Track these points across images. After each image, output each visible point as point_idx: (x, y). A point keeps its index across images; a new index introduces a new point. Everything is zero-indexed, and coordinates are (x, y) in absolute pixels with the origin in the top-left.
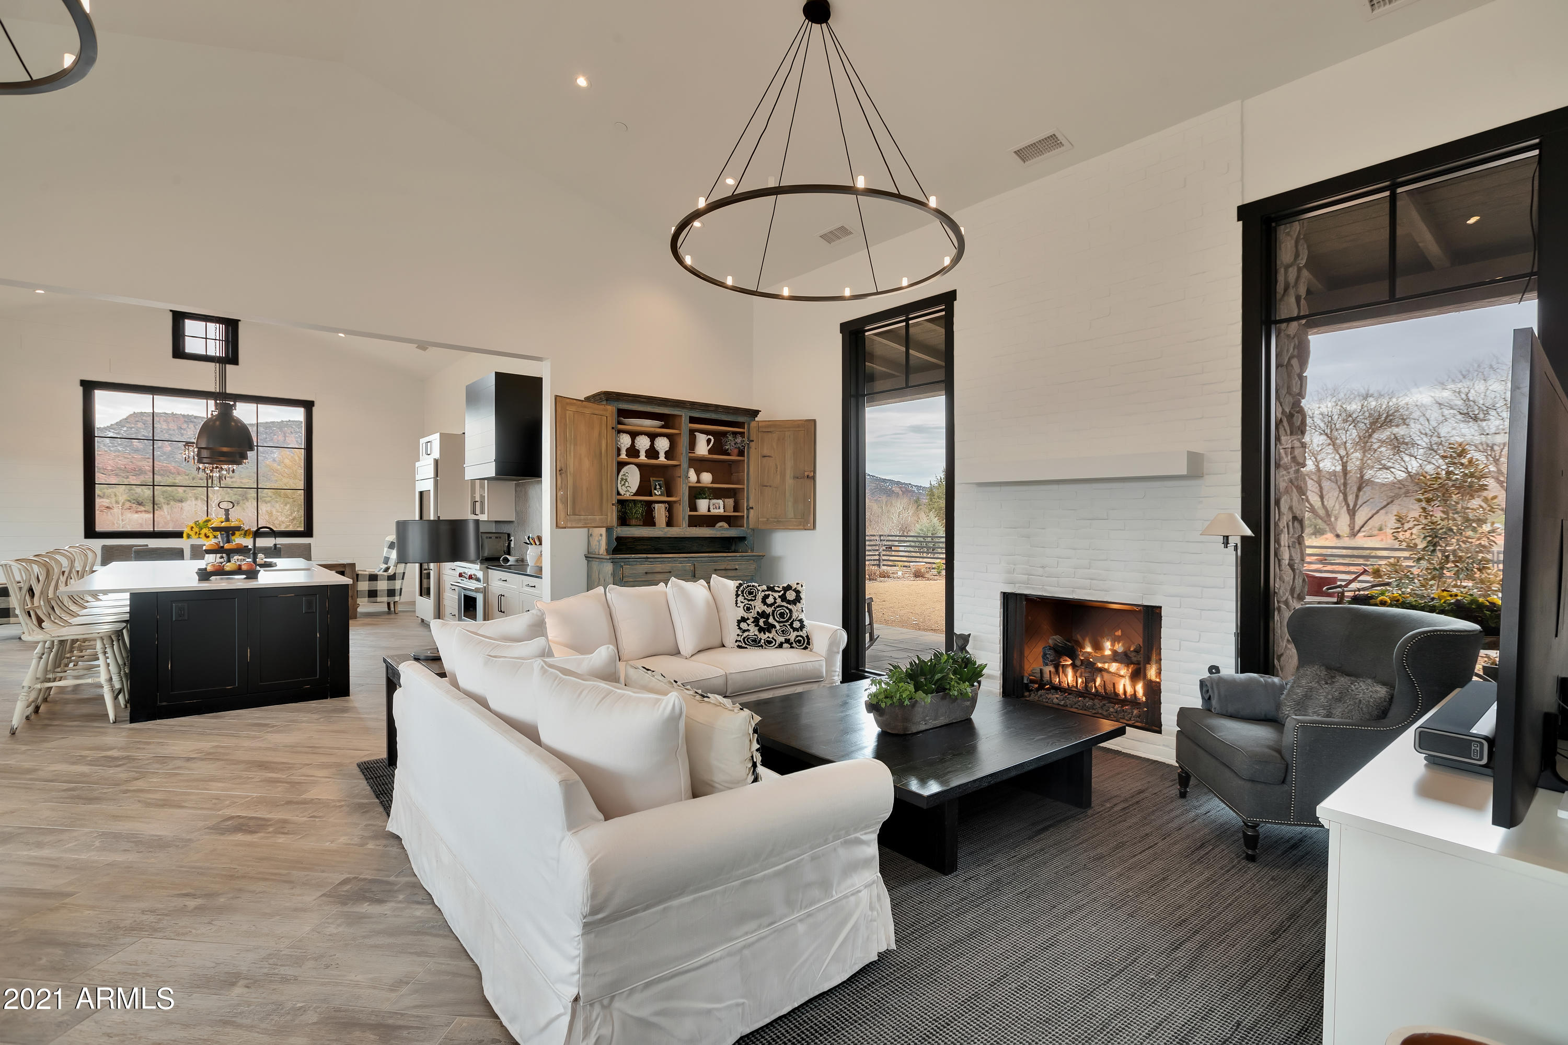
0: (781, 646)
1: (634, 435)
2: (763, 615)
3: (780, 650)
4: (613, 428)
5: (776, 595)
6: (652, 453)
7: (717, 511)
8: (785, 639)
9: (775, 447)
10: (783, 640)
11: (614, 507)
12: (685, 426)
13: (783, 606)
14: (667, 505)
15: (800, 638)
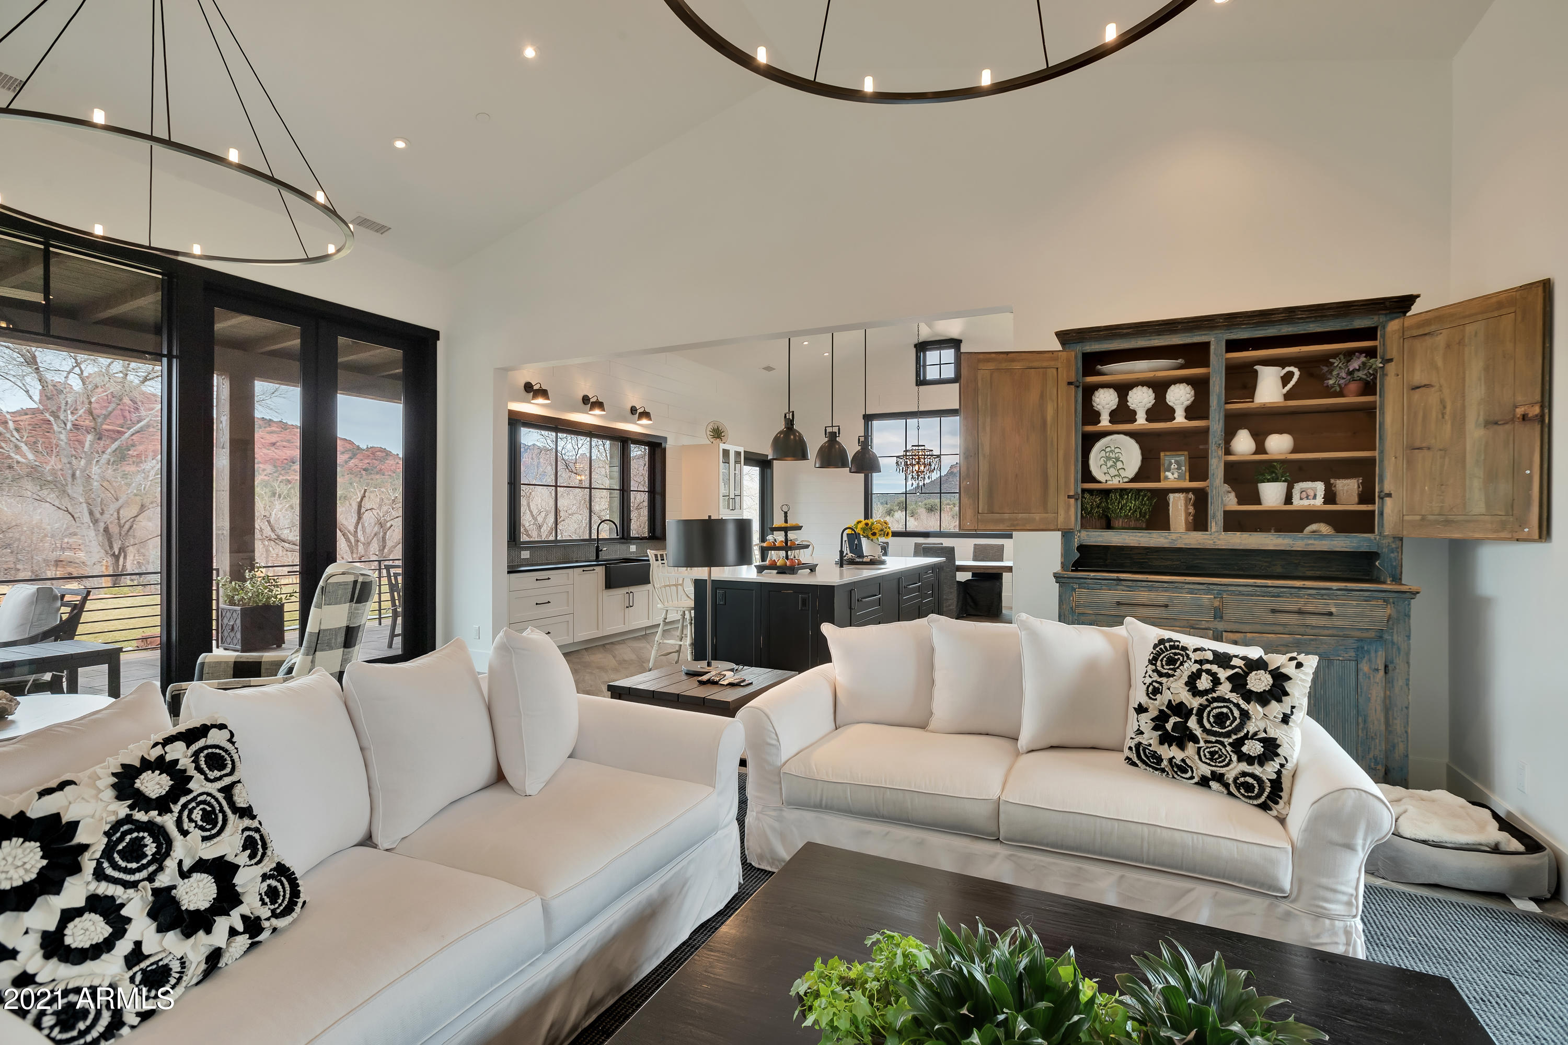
0: (1204, 782)
1: (1123, 389)
2: (1179, 709)
3: (1201, 793)
4: (1070, 383)
5: (1223, 674)
6: (1160, 411)
7: (1312, 502)
8: (1213, 773)
9: (1440, 363)
10: (1209, 775)
11: (1072, 501)
12: (1219, 358)
13: (1228, 701)
14: (1191, 495)
15: (1250, 780)
